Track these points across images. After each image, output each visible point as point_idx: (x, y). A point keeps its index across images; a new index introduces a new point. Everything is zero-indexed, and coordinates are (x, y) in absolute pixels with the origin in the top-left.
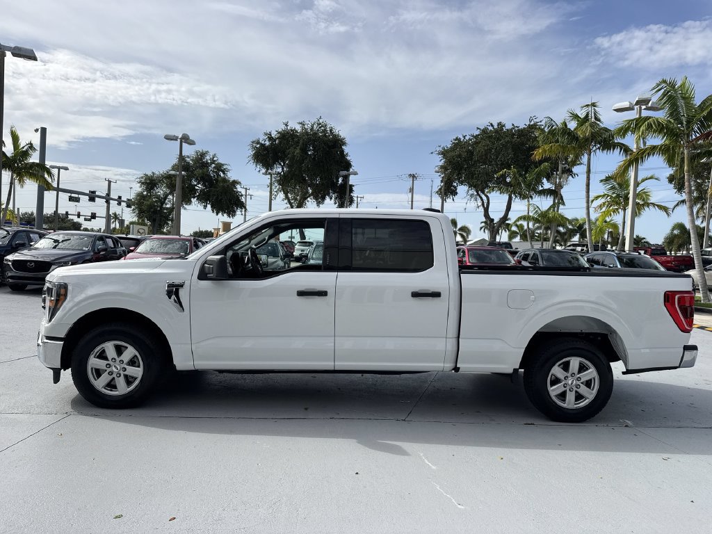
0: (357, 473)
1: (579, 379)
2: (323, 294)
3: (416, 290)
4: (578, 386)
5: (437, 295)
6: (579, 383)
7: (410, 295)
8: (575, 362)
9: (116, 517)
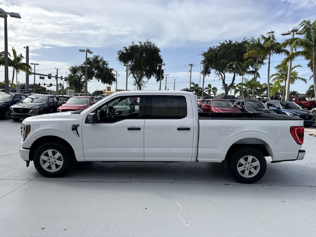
0: (146, 209)
1: (251, 165)
2: (139, 129)
3: (179, 127)
4: (251, 168)
5: (188, 129)
6: (251, 167)
7: (177, 129)
8: (250, 158)
9: (42, 229)
